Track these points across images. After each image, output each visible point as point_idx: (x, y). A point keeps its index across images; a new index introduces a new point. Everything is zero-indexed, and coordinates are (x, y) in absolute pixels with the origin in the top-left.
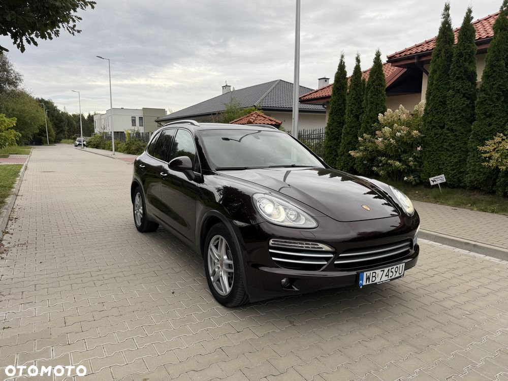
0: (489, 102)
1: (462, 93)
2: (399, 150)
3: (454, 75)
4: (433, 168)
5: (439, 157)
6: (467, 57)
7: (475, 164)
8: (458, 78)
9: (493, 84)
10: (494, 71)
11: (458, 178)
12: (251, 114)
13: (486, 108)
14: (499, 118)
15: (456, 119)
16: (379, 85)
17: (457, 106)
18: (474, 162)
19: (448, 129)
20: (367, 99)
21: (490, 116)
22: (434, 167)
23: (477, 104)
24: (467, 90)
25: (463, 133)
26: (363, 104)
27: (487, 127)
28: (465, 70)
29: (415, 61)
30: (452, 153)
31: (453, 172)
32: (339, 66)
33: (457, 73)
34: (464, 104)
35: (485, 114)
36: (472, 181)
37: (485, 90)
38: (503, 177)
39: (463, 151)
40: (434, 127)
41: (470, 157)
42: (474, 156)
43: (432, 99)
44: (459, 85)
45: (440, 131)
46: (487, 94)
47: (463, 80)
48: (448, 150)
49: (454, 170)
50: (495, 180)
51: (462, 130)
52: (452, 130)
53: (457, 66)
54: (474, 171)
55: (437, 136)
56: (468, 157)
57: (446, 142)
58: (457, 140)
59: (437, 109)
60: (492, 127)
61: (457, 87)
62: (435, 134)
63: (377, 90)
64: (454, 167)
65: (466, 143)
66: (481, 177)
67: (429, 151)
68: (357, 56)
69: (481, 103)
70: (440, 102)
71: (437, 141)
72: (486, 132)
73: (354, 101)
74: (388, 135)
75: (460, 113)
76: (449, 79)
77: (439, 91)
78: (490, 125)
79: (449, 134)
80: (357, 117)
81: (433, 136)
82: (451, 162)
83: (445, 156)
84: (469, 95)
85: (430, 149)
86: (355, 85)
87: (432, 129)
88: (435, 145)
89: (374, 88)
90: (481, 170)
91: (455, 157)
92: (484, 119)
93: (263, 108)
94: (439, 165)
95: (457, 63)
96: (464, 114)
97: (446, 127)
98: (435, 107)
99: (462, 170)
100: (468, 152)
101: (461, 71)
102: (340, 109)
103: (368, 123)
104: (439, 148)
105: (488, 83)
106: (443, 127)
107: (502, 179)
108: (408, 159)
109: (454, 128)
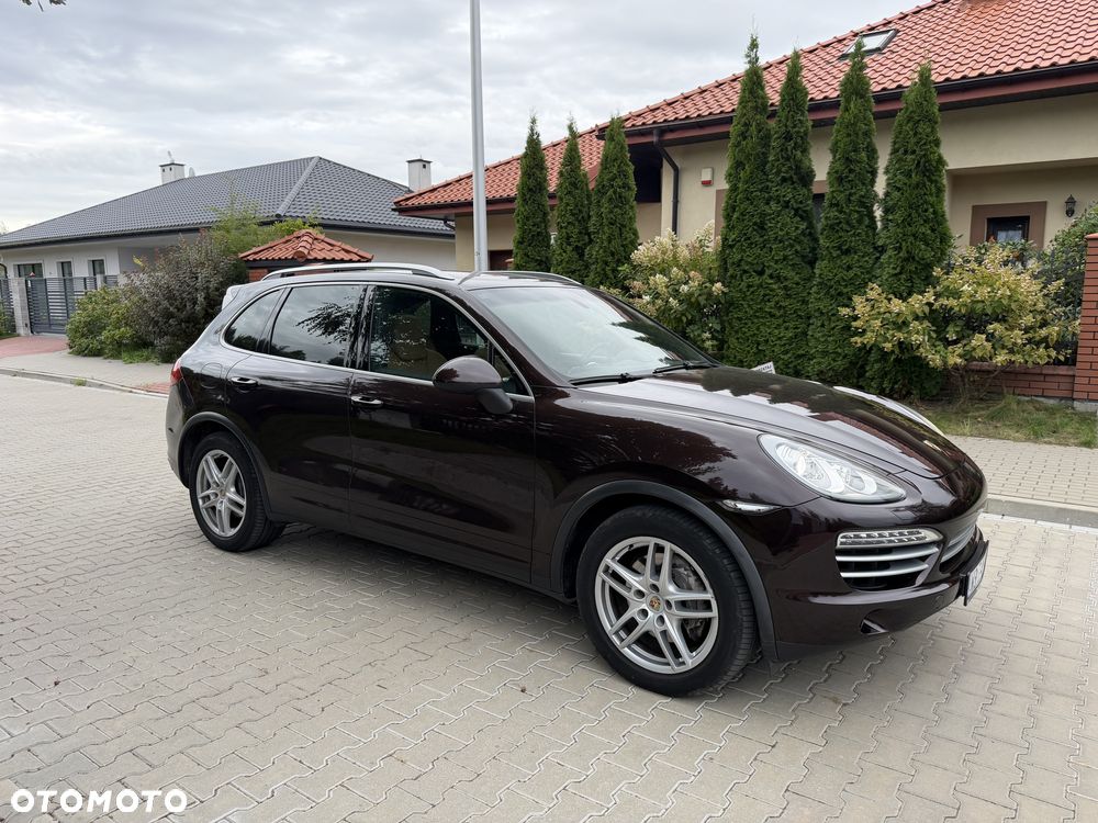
0: (845, 227)
1: (793, 208)
2: (684, 319)
3: (778, 173)
4: (749, 352)
5: (758, 329)
6: (799, 140)
7: (826, 340)
8: (784, 180)
9: (851, 195)
10: (851, 171)
11: (795, 366)
12: (295, 234)
13: (841, 237)
14: (863, 257)
15: (785, 258)
16: (624, 187)
17: (788, 233)
18: (823, 336)
19: (771, 277)
20: (600, 215)
21: (847, 252)
22: (749, 349)
23: (824, 230)
24: (801, 202)
25: (798, 284)
26: (592, 226)
27: (845, 272)
28: (796, 166)
29: (655, 139)
30: (781, 321)
31: (786, 357)
32: (528, 142)
33: (783, 169)
34: (797, 228)
35: (839, 248)
36: (822, 372)
37: (837, 205)
38: (876, 361)
39: (800, 317)
40: (745, 272)
41: (813, 327)
42: (823, 326)
43: (738, 218)
44: (787, 192)
45: (756, 280)
46: (841, 212)
47: (793, 183)
48: (772, 316)
49: (787, 353)
50: (862, 367)
51: (796, 279)
52: (778, 279)
53: (783, 157)
54: (825, 353)
55: (752, 289)
56: (811, 327)
57: (769, 301)
58: (789, 296)
59: (749, 239)
60: (851, 274)
61: (784, 196)
62: (749, 286)
63: (620, 197)
64: (787, 347)
65: (805, 302)
66: (839, 363)
67: (740, 319)
68: (568, 123)
69: (832, 228)
70: (755, 224)
71: (752, 300)
72: (845, 280)
73: (571, 219)
74: (662, 289)
75: (792, 246)
76: (767, 180)
77: (752, 203)
78: (849, 268)
79: (775, 287)
80: (580, 251)
81: (745, 290)
82: (780, 339)
83: (769, 328)
84: (805, 211)
85: (741, 315)
86: (570, 183)
87: (741, 277)
88: (749, 306)
89: (615, 192)
90: (839, 350)
91: (787, 329)
92: (838, 256)
93: (325, 222)
94: (758, 344)
95: (782, 151)
96: (799, 248)
97: (768, 272)
98: (745, 234)
99: (801, 352)
100: (809, 318)
101: (790, 168)
102: (539, 234)
103: (606, 263)
104: (757, 312)
105: (841, 192)
106: (761, 273)
107: (876, 366)
108: (699, 335)
109: (784, 273)
